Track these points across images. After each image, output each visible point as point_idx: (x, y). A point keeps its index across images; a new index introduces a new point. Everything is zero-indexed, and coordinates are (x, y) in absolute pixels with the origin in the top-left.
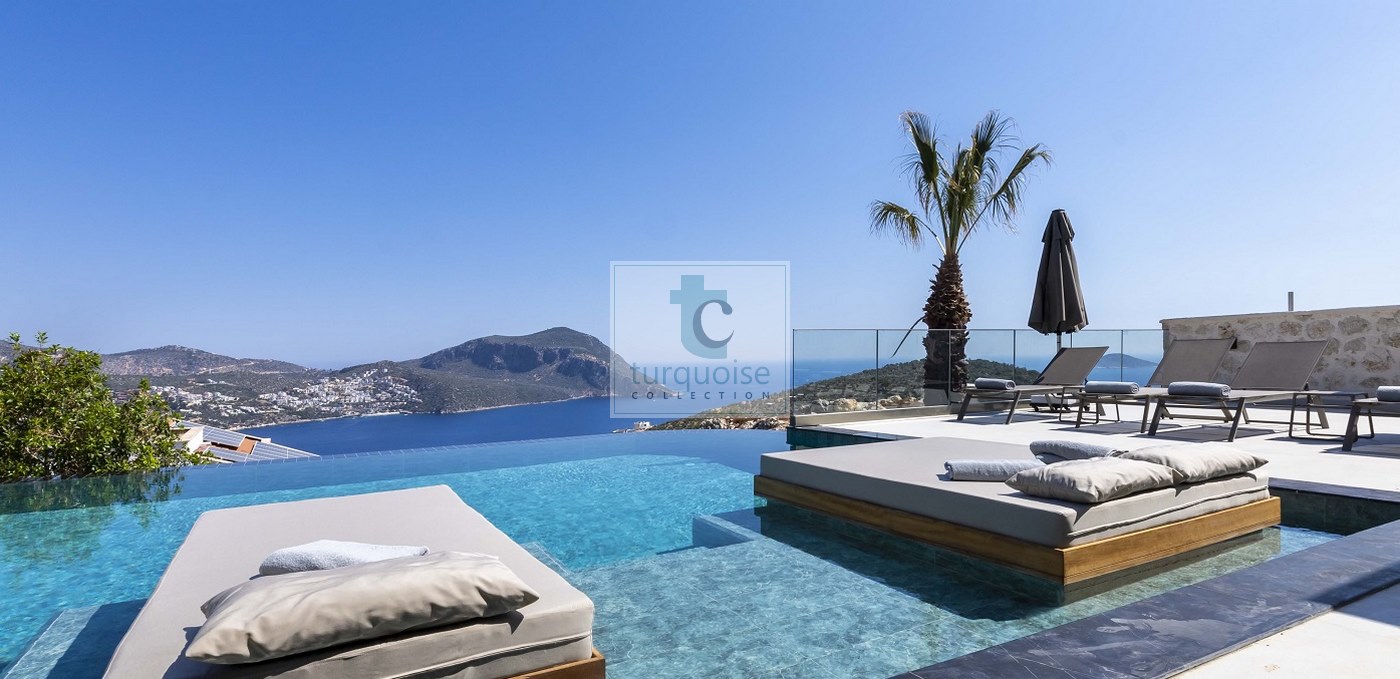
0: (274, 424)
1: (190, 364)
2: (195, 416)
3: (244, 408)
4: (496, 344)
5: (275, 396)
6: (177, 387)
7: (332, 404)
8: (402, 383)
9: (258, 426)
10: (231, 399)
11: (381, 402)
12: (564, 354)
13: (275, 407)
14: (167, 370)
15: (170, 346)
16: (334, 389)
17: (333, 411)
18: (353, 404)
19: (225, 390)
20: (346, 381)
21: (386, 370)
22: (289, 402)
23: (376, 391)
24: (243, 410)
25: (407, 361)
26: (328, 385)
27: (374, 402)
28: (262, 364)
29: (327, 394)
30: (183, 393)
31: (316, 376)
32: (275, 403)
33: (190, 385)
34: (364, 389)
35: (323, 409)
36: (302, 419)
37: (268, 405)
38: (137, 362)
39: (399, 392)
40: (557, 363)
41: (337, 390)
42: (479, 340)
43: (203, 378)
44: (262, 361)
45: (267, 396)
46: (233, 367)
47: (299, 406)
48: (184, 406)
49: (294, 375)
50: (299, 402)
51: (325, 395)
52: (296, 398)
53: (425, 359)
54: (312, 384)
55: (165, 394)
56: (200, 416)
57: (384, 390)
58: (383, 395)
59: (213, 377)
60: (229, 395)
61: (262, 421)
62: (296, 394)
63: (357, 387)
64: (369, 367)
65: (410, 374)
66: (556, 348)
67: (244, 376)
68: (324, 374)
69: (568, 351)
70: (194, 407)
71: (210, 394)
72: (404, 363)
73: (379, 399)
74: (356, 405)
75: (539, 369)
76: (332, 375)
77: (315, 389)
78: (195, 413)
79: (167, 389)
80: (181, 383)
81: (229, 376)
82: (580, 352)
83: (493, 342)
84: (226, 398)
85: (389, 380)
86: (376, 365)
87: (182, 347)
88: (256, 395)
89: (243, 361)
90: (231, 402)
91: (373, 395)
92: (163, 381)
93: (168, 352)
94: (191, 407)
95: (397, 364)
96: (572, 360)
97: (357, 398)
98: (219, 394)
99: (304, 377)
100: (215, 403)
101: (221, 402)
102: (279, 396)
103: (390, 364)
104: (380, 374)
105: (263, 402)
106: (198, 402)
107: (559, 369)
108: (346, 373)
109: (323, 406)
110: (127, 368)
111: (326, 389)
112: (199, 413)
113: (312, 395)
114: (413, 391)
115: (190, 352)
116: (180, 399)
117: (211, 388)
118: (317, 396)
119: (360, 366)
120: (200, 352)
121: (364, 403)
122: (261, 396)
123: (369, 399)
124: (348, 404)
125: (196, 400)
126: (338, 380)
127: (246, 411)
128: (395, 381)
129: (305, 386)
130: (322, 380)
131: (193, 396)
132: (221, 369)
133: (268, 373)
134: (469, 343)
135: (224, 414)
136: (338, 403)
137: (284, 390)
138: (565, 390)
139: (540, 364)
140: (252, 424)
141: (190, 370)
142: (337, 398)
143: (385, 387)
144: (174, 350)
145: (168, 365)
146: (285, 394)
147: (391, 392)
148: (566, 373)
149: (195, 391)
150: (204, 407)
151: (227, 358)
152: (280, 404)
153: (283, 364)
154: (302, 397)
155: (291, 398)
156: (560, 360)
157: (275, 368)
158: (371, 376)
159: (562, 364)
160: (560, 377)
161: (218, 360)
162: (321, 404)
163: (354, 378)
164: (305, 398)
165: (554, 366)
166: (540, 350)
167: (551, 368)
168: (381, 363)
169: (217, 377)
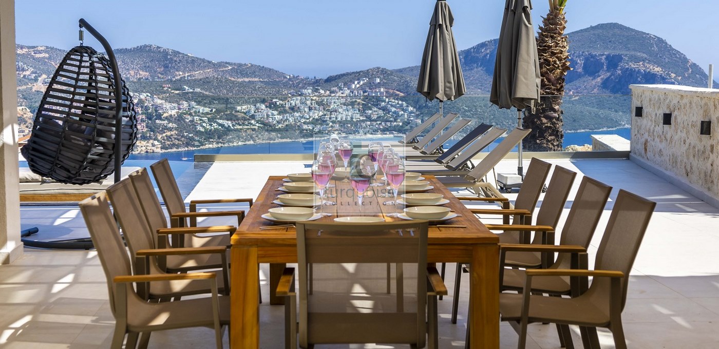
0: (252, 142)
1: (166, 67)
2: (170, 129)
3: (221, 121)
5: (253, 108)
6: (152, 94)
8: (397, 97)
9: (235, 144)
10: (207, 110)
11: (371, 121)
12: (613, 62)
13: (253, 122)
14: (144, 74)
15: (146, 46)
16: (318, 103)
17: (316, 130)
18: (340, 122)
19: (201, 100)
20: (332, 92)
21: (378, 80)
22: (268, 115)
23: (366, 107)
24: (220, 125)
25: (405, 69)
26: (311, 96)
27: (363, 121)
28: (240, 69)
29: (310, 109)
30: (159, 101)
31: (297, 85)
32: (253, 117)
33: (165, 93)
34: (352, 104)
35: (305, 127)
36: (281, 138)
37: (245, 119)
39: (393, 109)
40: (603, 75)
41: (320, 103)
43: (177, 85)
44: (240, 65)
45: (245, 108)
46: (209, 72)
47: (279, 122)
48: (159, 117)
49: (275, 84)
50: (278, 117)
51: (307, 110)
52: (275, 113)
54: (293, 95)
55: (141, 102)
56: (176, 129)
57: (376, 105)
58: (374, 113)
59: (188, 83)
60: (204, 106)
61: (239, 137)
62: (275, 106)
63: (343, 100)
64: (358, 75)
65: (407, 87)
66: (601, 52)
67: (220, 83)
68: (307, 83)
69: (619, 58)
70: (169, 119)
71: (185, 104)
72: (400, 71)
73: (369, 118)
76: (316, 84)
77: (296, 101)
78: (170, 125)
79: (143, 96)
80: (157, 89)
81: (205, 82)
82: (636, 60)
84: (201, 109)
85: (381, 93)
86: (366, 74)
87: (158, 47)
88: (233, 106)
89: (220, 65)
90: (207, 113)
91: (362, 112)
92: (139, 86)
93: (145, 54)
94: (166, 118)
95: (392, 72)
96: (625, 71)
98: (193, 104)
99: (286, 85)
100: (190, 114)
101: (197, 113)
102: (257, 109)
103: (383, 72)
104: (371, 85)
105: (240, 115)
106: (174, 112)
107: (605, 84)
108: (332, 81)
109: (304, 123)
111: (309, 102)
112: (175, 125)
113: (293, 109)
114: (411, 109)
115: (166, 53)
116: (156, 108)
117: (186, 96)
118: (298, 110)
119: (347, 74)
120: (176, 53)
122: (239, 108)
123: (358, 117)
124: (333, 122)
125: (170, 110)
126: (322, 92)
127: (222, 126)
128: (389, 95)
129: (285, 97)
130: (305, 91)
131: (168, 105)
132: (198, 74)
133: (247, 80)
134: (483, 45)
135: (199, 128)
137: (263, 101)
138: (613, 115)
139: (579, 76)
140: (229, 141)
141: (167, 74)
142: (321, 113)
143: (377, 101)
144: (150, 50)
145: (145, 68)
146: (263, 106)
147: (384, 109)
148: (614, 91)
149: (170, 100)
150: (179, 119)
151: (203, 60)
152: (258, 118)
153: (263, 70)
154: (282, 111)
155: (270, 112)
156: (608, 70)
157: (253, 74)
158: (361, 88)
159: (610, 76)
160: (606, 94)
161: (194, 63)
162: (303, 120)
163: (340, 89)
164: (285, 112)
165: (599, 79)
166: (579, 56)
167: (594, 82)
168: (373, 70)
169: (193, 83)
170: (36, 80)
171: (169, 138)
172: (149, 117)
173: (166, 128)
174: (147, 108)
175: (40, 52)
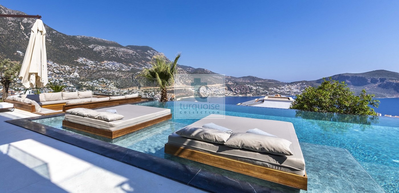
1: (253, 80)
2: (254, 92)
4: (347, 76)
5: (273, 88)
7: (288, 92)
10: (262, 88)
12: (383, 80)
17: (288, 93)
19: (261, 86)
20: (292, 86)
21: (304, 83)
23: (301, 89)
26: (287, 86)
27: (300, 92)
28: (270, 81)
29: (287, 89)
30: (252, 86)
31: (283, 84)
32: (273, 90)
34: (298, 88)
35: (285, 93)
37: (271, 91)
38: (243, 79)
41: (289, 88)
42: (340, 75)
43: (256, 83)
45: (271, 88)
46: (263, 81)
47: (279, 92)
48: (252, 89)
49: (278, 84)
51: (286, 89)
53: (318, 80)
55: (248, 86)
57: (304, 89)
62: (278, 88)
63: (295, 88)
64: (299, 82)
65: (313, 85)
67: (265, 83)
68: (286, 84)
70: (254, 90)
72: (310, 81)
74: (295, 93)
75: (368, 85)
76: (288, 84)
77: (283, 87)
79: (249, 85)
80: (252, 84)
81: (262, 83)
82: (392, 79)
83: (346, 75)
84: (261, 88)
85: (305, 86)
86: (301, 82)
88: (268, 88)
89: (265, 80)
90: (262, 89)
92: (248, 83)
93: (250, 78)
95: (308, 82)
96: (387, 82)
97: (295, 91)
98: (260, 87)
99: (280, 84)
101: (260, 89)
103: (306, 81)
104: (302, 84)
106: (255, 89)
107: (379, 86)
108: (292, 83)
110: (241, 81)
111: (286, 88)
113: (282, 89)
115: (253, 77)
116: (251, 88)
117: (258, 86)
118: (284, 89)
119: (296, 82)
120: (256, 77)
121: (297, 92)
122: (269, 88)
123: (299, 91)
124: (292, 92)
125: (255, 88)
126: (289, 85)
127: (266, 92)
129: (280, 87)
131: (254, 87)
132: (260, 81)
133: (271, 83)
134: (335, 75)
135: (260, 92)
136: (289, 92)
137: (275, 87)
138: (383, 94)
139: (369, 83)
142: (289, 90)
145: (249, 80)
146: (275, 88)
148: (383, 87)
150: (256, 90)
151: (261, 79)
152: (274, 90)
153: (275, 81)
154: (280, 89)
155: (277, 89)
156: (380, 82)
157: (273, 82)
158: (300, 85)
159: (381, 84)
160: (380, 89)
161: (259, 79)
162: (285, 91)
163: (294, 85)
164: (281, 90)
165: (377, 84)
166: (369, 78)
167: (375, 85)
168: (303, 81)
169: (259, 83)
170: (228, 82)
171: (254, 93)
172: (250, 89)
173: (253, 92)
174: (250, 88)
175: (229, 77)
